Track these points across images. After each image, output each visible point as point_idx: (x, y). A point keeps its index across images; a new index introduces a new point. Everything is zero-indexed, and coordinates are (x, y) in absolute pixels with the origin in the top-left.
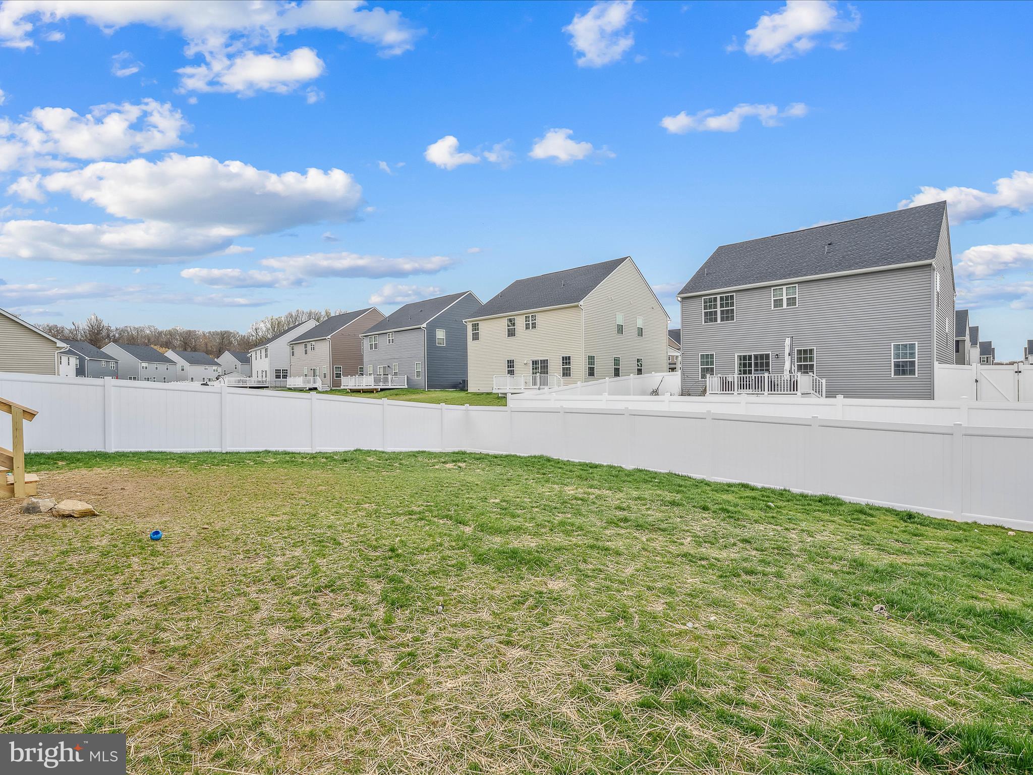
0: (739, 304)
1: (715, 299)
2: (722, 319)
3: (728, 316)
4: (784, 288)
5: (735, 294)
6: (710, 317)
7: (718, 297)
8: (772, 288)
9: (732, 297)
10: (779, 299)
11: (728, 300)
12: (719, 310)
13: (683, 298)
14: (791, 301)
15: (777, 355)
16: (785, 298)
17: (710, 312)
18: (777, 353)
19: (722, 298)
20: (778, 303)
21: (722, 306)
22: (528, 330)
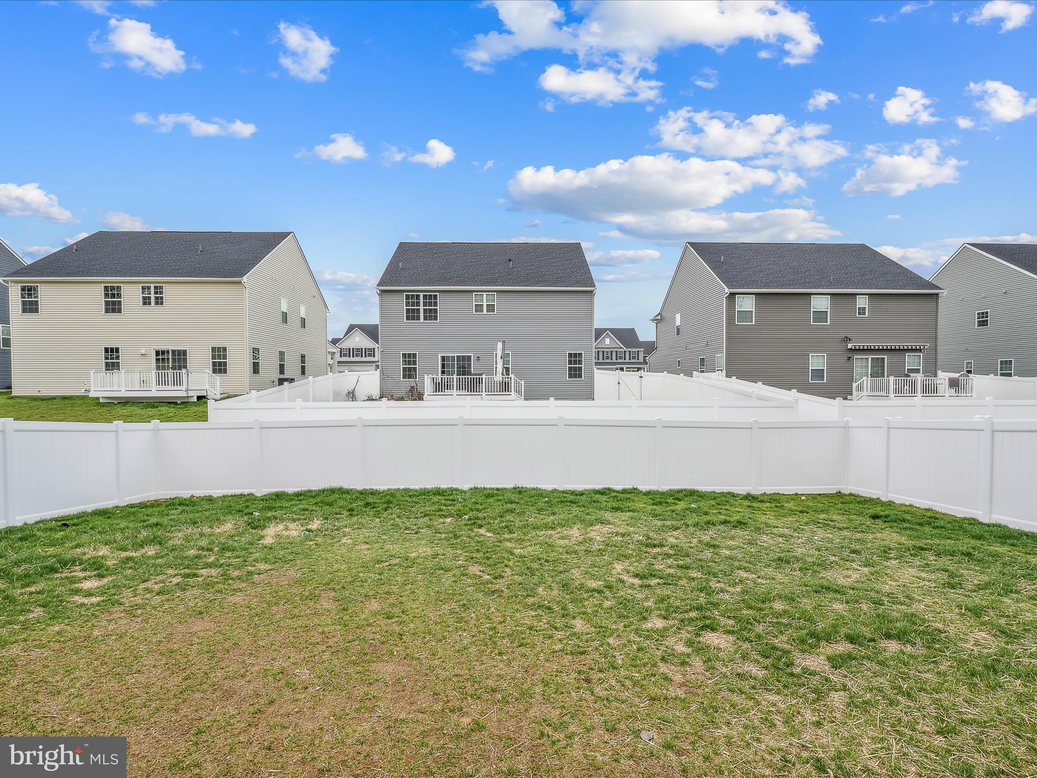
0: (442, 305)
1: (418, 297)
2: (425, 318)
3: (431, 315)
4: (485, 294)
5: (438, 294)
6: (412, 315)
7: (421, 295)
8: (474, 293)
9: (435, 297)
10: (480, 305)
11: (431, 299)
12: (422, 308)
13: (383, 291)
14: (491, 308)
15: (478, 357)
16: (485, 304)
17: (412, 309)
18: (478, 355)
19: (425, 296)
20: (479, 308)
21: (425, 304)
22: (147, 307)
